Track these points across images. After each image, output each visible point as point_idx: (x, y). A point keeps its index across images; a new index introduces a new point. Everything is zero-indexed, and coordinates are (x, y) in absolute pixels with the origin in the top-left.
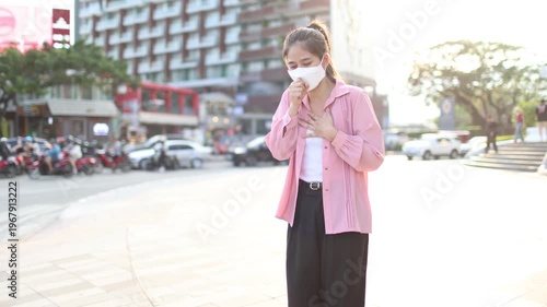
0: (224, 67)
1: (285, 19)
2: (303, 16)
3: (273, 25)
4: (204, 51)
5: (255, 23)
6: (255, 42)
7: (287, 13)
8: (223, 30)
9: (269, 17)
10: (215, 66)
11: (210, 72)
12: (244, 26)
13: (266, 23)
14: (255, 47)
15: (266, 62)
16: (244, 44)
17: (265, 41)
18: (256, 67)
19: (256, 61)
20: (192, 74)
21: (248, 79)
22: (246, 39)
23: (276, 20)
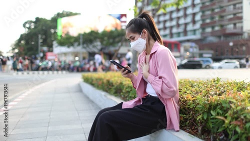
0: (194, 31)
1: (221, 7)
2: (230, 5)
3: (216, 10)
4: (186, 24)
5: (208, 10)
6: (208, 18)
7: (222, 5)
8: (194, 15)
9: (214, 7)
10: (191, 31)
11: (189, 33)
12: (203, 12)
13: (213, 10)
14: (208, 21)
15: (213, 27)
16: (203, 20)
17: (212, 18)
18: (209, 30)
19: (208, 27)
20: (182, 34)
21: (205, 35)
22: (204, 18)
23: (217, 8)
